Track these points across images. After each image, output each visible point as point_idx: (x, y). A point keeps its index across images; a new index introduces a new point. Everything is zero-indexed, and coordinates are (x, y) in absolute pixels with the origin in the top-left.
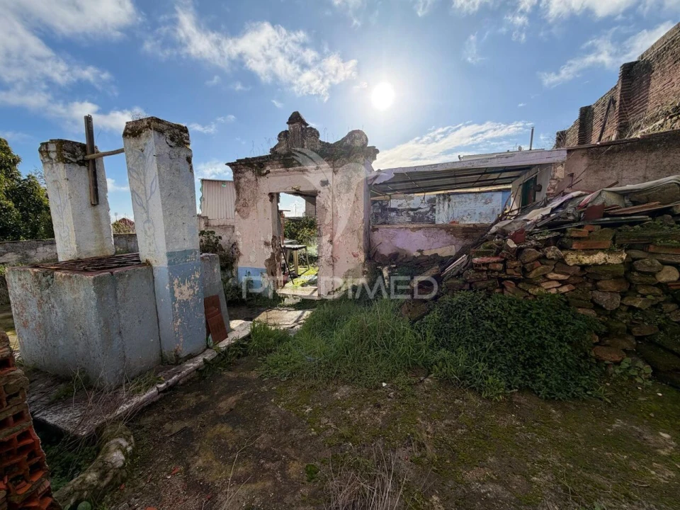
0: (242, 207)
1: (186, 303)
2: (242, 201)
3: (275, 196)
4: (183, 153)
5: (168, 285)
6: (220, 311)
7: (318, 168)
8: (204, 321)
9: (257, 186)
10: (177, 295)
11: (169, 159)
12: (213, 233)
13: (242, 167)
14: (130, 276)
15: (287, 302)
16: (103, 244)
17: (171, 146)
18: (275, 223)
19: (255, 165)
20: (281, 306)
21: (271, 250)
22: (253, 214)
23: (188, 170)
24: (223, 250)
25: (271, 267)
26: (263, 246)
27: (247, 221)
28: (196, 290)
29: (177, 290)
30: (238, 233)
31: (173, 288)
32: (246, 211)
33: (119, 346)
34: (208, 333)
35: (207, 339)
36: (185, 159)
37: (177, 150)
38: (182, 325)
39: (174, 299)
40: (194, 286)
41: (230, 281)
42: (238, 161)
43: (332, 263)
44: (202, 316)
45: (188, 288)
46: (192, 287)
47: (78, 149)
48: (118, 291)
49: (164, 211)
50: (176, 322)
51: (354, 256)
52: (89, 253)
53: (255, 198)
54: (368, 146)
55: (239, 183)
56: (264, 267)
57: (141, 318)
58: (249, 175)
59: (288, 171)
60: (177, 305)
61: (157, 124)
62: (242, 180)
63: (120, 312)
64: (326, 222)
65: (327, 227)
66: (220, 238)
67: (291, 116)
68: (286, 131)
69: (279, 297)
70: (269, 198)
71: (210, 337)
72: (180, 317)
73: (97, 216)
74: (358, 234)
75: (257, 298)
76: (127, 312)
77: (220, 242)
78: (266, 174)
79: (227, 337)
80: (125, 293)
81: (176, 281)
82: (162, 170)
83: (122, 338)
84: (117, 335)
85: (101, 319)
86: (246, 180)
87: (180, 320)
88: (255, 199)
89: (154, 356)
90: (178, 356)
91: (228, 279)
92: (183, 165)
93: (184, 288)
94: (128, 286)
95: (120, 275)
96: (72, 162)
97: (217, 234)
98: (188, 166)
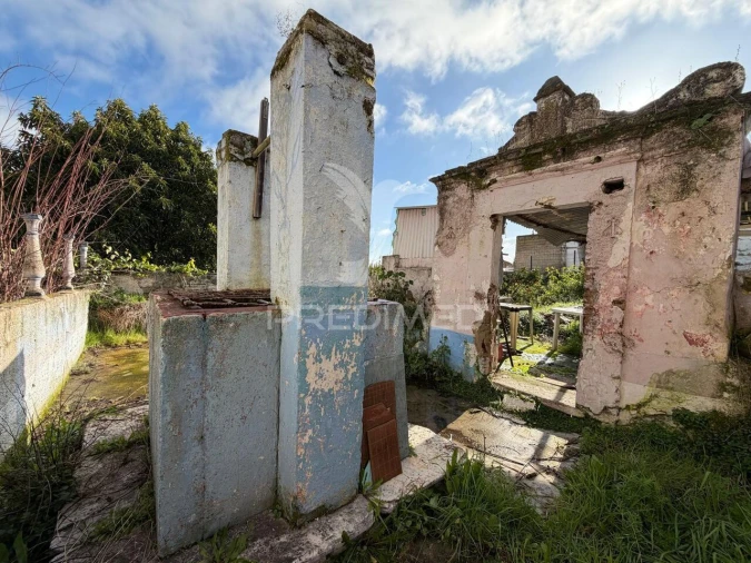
0: (446, 240)
1: (328, 396)
2: (446, 231)
3: (501, 219)
4: (359, 93)
5: (297, 356)
6: (393, 412)
7: (599, 159)
8: (359, 438)
9: (472, 205)
10: (310, 378)
11: (330, 99)
12: (403, 275)
13: (452, 180)
14: (237, 326)
15: (507, 401)
16: (260, 273)
17: (336, 73)
18: (495, 263)
19: (473, 174)
20: (495, 407)
21: (487, 307)
22: (461, 249)
23: (365, 128)
24: (412, 299)
25: (483, 334)
26: (472, 299)
27: (451, 260)
28: (352, 371)
29: (312, 368)
30: (436, 277)
31: (304, 363)
32: (450, 245)
33: (195, 465)
34: (365, 459)
35: (361, 475)
36: (361, 105)
37: (346, 83)
38: (313, 444)
39: (304, 387)
40: (348, 363)
41: (417, 345)
42: (448, 172)
43: (620, 347)
44: (356, 427)
45: (335, 367)
46: (342, 364)
47: (248, 144)
48: (210, 354)
49: (306, 200)
50: (302, 436)
51: (691, 342)
52: (241, 283)
53: (466, 225)
54: (744, 91)
55: (445, 204)
56: (472, 334)
57: (246, 412)
58: (462, 190)
59: (531, 174)
60: (308, 400)
61: (314, 24)
62: (450, 201)
63: (208, 395)
64: (612, 263)
65: (613, 273)
66: (411, 282)
67: (543, 87)
68: (532, 114)
69: (493, 389)
70: (490, 223)
71: (368, 469)
72: (312, 426)
73: (258, 234)
74: (710, 292)
75: (454, 381)
76: (222, 397)
77: (411, 287)
78: (490, 184)
79: (400, 472)
80: (223, 358)
81: (312, 350)
82: (313, 117)
83: (204, 449)
84: (196, 443)
85: (167, 406)
86: (456, 198)
87: (310, 432)
88: (467, 228)
89: (260, 492)
90: (297, 508)
91: (415, 342)
92: (354, 113)
93: (327, 365)
94: (231, 344)
95: (220, 321)
96: (238, 160)
97: (407, 279)
98: (365, 119)
